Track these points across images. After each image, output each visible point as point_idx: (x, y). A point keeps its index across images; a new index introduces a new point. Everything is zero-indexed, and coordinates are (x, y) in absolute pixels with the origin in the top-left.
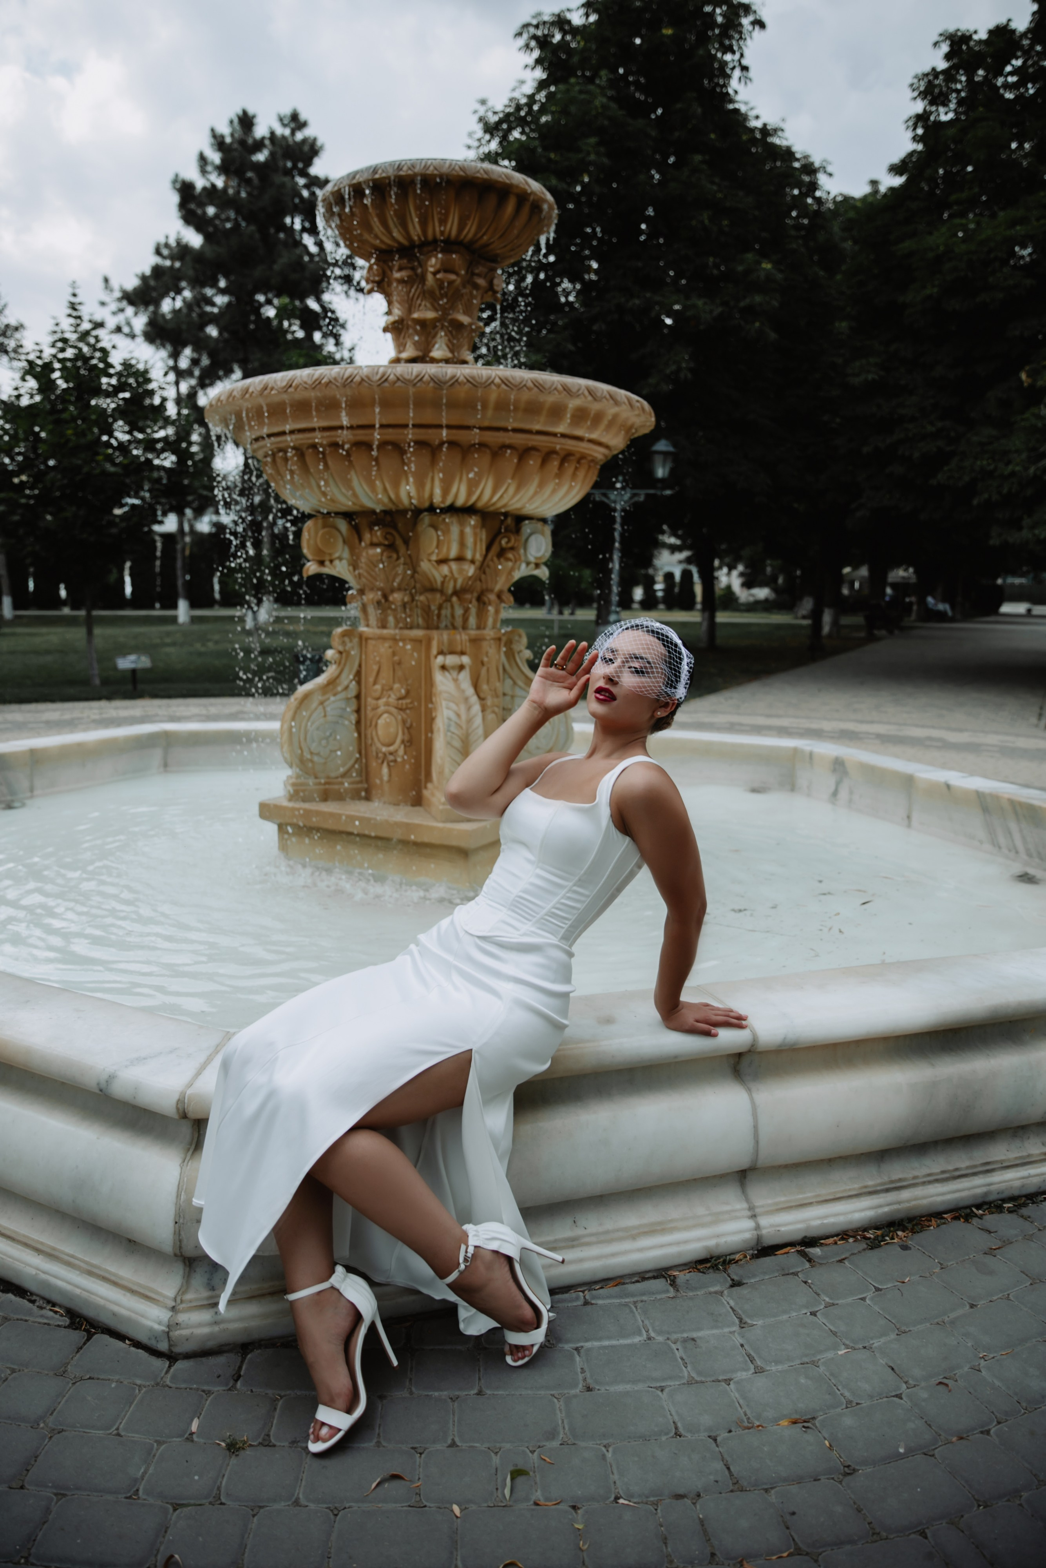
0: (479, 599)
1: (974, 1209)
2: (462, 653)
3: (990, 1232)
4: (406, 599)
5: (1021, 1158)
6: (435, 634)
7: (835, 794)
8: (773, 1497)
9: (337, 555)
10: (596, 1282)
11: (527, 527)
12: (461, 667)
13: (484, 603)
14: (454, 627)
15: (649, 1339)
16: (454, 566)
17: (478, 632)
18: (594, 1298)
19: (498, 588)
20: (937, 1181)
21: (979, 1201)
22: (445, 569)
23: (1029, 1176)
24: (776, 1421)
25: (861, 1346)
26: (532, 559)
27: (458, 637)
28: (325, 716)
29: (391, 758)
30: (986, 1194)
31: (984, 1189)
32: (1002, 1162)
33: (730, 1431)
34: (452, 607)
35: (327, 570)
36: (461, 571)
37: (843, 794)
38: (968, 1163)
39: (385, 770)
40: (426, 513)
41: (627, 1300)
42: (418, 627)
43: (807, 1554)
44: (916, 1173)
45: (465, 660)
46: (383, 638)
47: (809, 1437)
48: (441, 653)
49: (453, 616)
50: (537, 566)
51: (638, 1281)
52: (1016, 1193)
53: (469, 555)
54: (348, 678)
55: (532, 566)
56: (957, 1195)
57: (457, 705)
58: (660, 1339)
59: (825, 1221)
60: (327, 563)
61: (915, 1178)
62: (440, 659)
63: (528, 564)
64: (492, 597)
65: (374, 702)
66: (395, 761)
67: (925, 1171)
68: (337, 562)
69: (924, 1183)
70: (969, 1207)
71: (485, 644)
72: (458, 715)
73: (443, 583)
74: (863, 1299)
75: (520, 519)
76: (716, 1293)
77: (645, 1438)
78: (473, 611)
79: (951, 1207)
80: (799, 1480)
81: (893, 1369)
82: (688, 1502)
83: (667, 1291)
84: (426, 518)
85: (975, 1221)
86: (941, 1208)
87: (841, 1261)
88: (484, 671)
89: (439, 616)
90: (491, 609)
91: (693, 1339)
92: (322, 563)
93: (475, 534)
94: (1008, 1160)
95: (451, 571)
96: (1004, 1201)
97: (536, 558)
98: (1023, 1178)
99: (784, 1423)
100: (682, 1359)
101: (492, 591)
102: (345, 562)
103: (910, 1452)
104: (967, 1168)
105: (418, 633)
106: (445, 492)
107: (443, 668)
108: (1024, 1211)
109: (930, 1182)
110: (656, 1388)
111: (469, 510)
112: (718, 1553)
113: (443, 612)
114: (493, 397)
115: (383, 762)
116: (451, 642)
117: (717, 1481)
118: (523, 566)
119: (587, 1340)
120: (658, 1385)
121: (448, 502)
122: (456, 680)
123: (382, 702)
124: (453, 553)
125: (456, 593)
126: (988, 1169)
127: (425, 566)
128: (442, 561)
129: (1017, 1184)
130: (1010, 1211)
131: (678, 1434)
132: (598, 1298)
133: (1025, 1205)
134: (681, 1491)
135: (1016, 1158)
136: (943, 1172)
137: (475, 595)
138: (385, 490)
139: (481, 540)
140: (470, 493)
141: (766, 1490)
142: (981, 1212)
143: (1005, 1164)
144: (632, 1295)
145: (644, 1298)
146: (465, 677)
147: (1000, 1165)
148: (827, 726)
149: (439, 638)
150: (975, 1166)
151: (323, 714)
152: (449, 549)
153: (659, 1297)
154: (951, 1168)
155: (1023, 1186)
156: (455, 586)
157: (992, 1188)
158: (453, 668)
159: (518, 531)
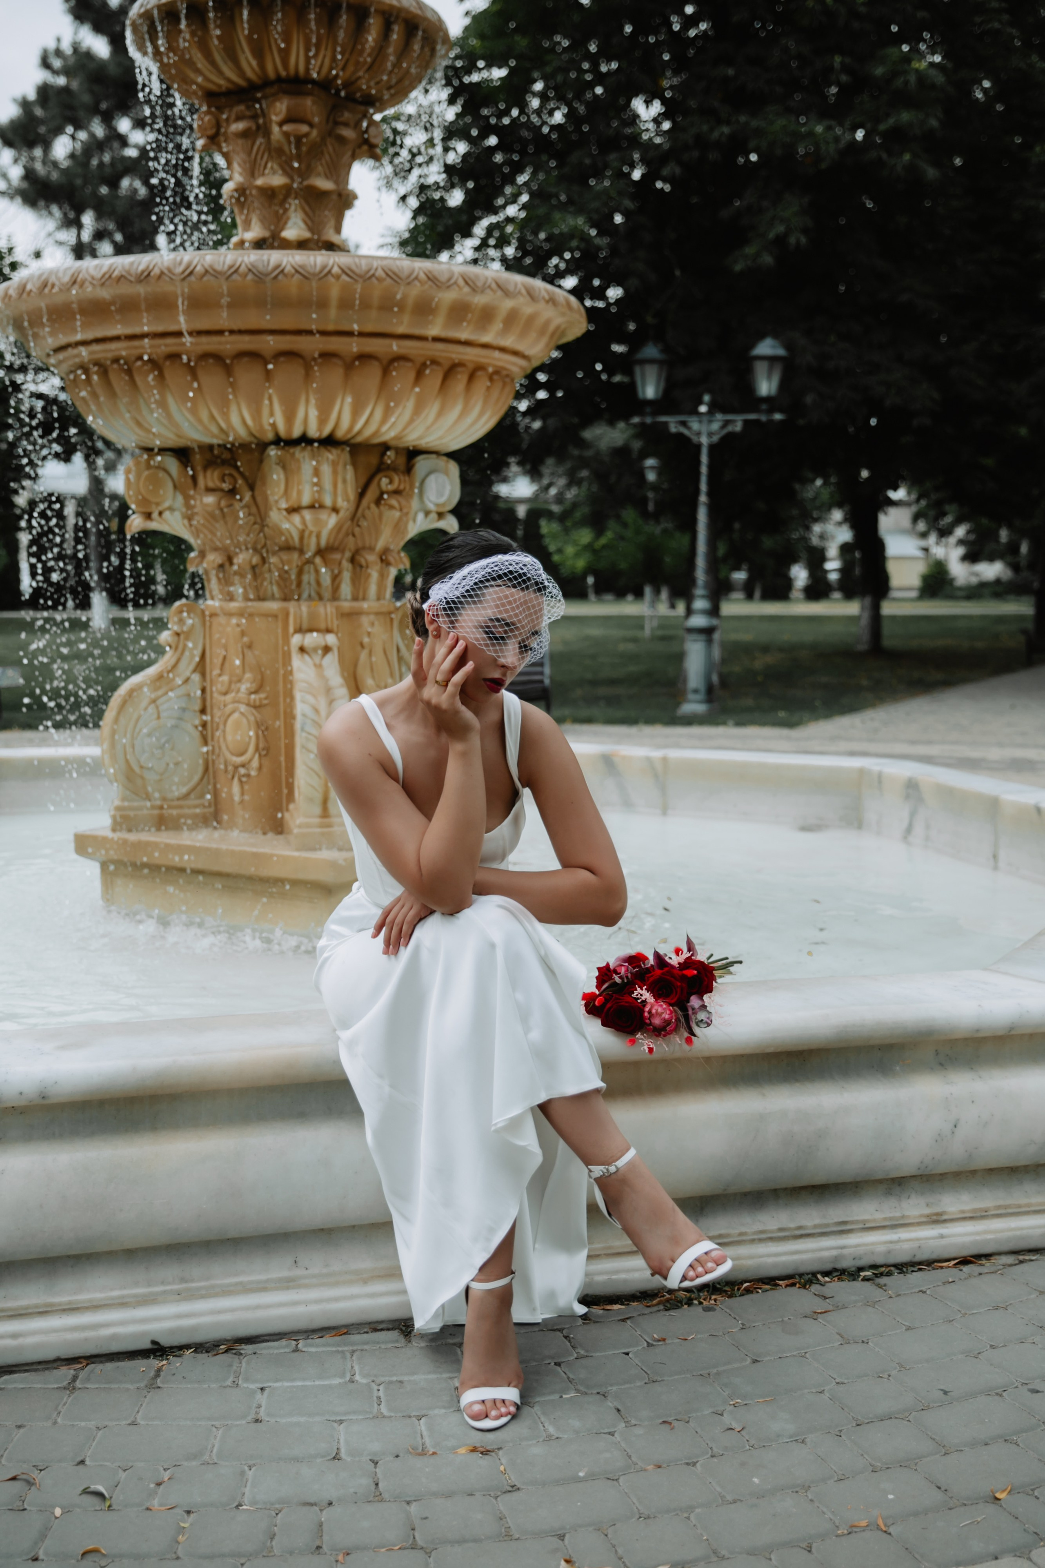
0: (352, 560)
1: (819, 1276)
2: (328, 631)
3: (825, 1298)
4: (255, 560)
5: (891, 1219)
6: (292, 606)
7: (909, 830)
8: (413, 1508)
9: (167, 504)
10: (314, 1331)
11: (422, 464)
12: (327, 649)
13: (361, 566)
14: (321, 598)
15: (352, 1381)
16: (307, 515)
17: (356, 604)
18: (306, 1346)
19: (380, 545)
20: (771, 1239)
21: (828, 1267)
22: (296, 518)
23: (899, 1241)
24: (453, 1450)
25: (595, 1392)
26: (431, 507)
27: (321, 610)
28: (159, 718)
29: (242, 771)
30: (837, 1258)
31: (834, 1253)
32: (864, 1222)
33: (397, 1456)
34: (317, 571)
35: (154, 525)
36: (317, 521)
37: (919, 829)
38: (817, 1221)
39: (236, 788)
40: (273, 447)
41: (346, 1348)
42: (273, 598)
43: (422, 1548)
44: (743, 1229)
45: (331, 639)
46: (230, 615)
47: (484, 1462)
48: (300, 630)
49: (318, 583)
50: (441, 515)
51: (367, 1333)
52: (880, 1260)
53: (328, 501)
54: (186, 668)
55: (434, 516)
56: (796, 1257)
57: (314, 696)
58: (364, 1381)
59: (614, 1277)
60: (155, 515)
61: (741, 1234)
62: (296, 640)
63: (427, 513)
64: (372, 558)
65: (222, 698)
66: (248, 776)
67: (758, 1227)
68: (167, 514)
69: (752, 1241)
70: (814, 1274)
71: (365, 620)
72: (317, 711)
73: (302, 538)
74: (627, 1354)
75: (413, 454)
76: (454, 1344)
77: (297, 1460)
78: (346, 576)
79: (789, 1271)
80: (448, 1495)
81: (618, 1410)
82: (316, 1509)
83: (397, 1341)
84: (273, 452)
85: (815, 1288)
86: (774, 1273)
87: (624, 1320)
88: (363, 655)
89: (299, 584)
90: (374, 575)
91: (401, 1382)
92: (148, 516)
93: (335, 473)
94: (874, 1220)
95: (304, 522)
96: (861, 1269)
97: (437, 505)
98: (891, 1242)
99: (462, 1451)
100: (379, 1398)
101: (371, 549)
102: (177, 514)
103: (592, 1477)
104: (815, 1226)
105: (273, 606)
106: (290, 418)
107: (302, 649)
108: (883, 1280)
109: (761, 1240)
110: (335, 1421)
111: (330, 442)
112: (324, 1547)
113: (305, 578)
114: (335, 293)
115: (233, 778)
116: (312, 616)
117: (356, 1493)
118: (420, 516)
119: (277, 1381)
120: (338, 1418)
121: (326, 432)
122: (319, 667)
123: (229, 697)
124: (306, 500)
125: (320, 552)
126: (843, 1229)
127: (275, 516)
128: (293, 510)
129: (882, 1249)
130: (866, 1279)
131: (336, 1457)
132: (312, 1345)
133: (889, 1274)
134: (312, 1501)
135: (885, 1219)
136: (781, 1230)
137: (348, 554)
138: (212, 417)
139: (344, 481)
140: (322, 421)
141: (408, 1503)
142: (827, 1279)
143: (867, 1225)
144: (352, 1344)
145: (366, 1347)
146: (331, 663)
147: (861, 1226)
148: (995, 754)
149: (300, 610)
150: (827, 1225)
151: (155, 716)
152: (299, 493)
153: (383, 1346)
154: (792, 1225)
155: (889, 1252)
156: (318, 544)
157: (846, 1252)
158: (315, 650)
159: (409, 470)
